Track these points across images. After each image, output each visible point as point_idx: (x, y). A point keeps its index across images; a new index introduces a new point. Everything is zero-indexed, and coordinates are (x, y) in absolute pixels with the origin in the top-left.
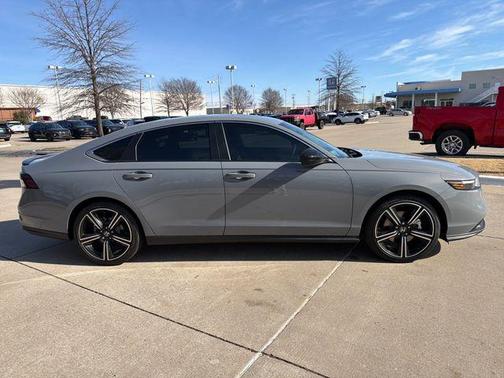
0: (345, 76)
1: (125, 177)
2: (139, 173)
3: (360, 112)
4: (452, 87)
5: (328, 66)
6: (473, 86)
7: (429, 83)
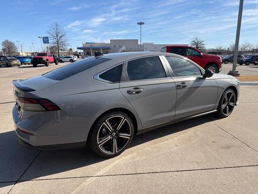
0: (61, 37)
1: (129, 92)
2: (135, 88)
3: (72, 56)
4: (106, 46)
5: (51, 30)
6: (115, 46)
7: (96, 43)
